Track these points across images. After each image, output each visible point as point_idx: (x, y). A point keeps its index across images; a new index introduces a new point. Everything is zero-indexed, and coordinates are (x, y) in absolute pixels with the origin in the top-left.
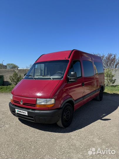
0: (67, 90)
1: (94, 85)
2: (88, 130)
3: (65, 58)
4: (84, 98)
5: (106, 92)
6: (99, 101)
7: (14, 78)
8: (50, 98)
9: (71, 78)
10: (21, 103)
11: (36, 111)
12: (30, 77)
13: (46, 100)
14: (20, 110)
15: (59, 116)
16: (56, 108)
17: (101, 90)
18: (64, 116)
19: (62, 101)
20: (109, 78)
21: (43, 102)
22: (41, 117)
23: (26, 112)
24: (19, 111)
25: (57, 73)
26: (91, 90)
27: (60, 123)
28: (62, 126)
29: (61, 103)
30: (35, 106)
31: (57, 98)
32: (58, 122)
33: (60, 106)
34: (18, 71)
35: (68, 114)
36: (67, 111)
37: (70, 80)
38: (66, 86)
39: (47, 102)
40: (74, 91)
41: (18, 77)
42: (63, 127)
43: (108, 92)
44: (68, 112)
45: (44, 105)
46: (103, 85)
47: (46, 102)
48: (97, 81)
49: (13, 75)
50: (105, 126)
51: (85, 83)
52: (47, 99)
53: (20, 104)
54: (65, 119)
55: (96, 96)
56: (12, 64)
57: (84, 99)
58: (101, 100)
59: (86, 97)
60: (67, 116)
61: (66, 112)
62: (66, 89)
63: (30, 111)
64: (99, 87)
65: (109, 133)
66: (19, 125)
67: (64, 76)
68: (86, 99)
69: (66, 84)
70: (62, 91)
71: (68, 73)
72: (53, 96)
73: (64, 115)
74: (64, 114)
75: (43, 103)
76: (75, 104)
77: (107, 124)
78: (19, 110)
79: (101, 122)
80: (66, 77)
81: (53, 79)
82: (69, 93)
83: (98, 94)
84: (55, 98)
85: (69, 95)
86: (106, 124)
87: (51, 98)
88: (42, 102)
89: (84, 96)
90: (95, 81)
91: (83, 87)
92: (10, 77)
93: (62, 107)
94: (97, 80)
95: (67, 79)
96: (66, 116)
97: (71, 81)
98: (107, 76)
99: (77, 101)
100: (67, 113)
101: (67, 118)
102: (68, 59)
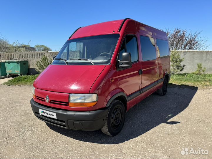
0: (116, 80)
1: (156, 73)
2: (147, 139)
3: (114, 32)
4: (141, 92)
5: (172, 83)
6: (162, 95)
7: (42, 64)
8: (89, 93)
9: (122, 62)
10: (47, 101)
11: (69, 113)
12: (61, 61)
13: (84, 96)
14: (45, 111)
15: (104, 120)
16: (99, 108)
17: (165, 80)
18: (112, 120)
19: (109, 97)
20: (175, 63)
21: (80, 99)
22: (76, 122)
23: (55, 114)
24: (44, 113)
25: (102, 55)
26: (151, 80)
27: (105, 130)
28: (108, 133)
29: (108, 100)
30: (67, 105)
31: (101, 92)
32: (103, 128)
33: (105, 105)
34: (48, 54)
35: (118, 116)
36: (117, 111)
37: (120, 66)
38: (115, 74)
39: (85, 99)
40: (127, 81)
41: (49, 63)
42: (110, 135)
43: (174, 83)
44: (118, 114)
45: (81, 104)
46: (168, 73)
47: (83, 98)
48: (160, 67)
49: (41, 60)
50: (172, 133)
51: (143, 70)
52: (85, 94)
53: (45, 101)
54: (112, 123)
55: (158, 88)
56: (42, 46)
57: (140, 94)
58: (164, 94)
59: (144, 90)
60: (116, 119)
61: (114, 113)
62: (114, 79)
63: (60, 112)
64: (162, 76)
65: (179, 144)
66: (45, 132)
67: (111, 59)
68: (144, 93)
69: (116, 72)
70: (109, 81)
71: (118, 54)
72: (95, 90)
73: (112, 118)
74: (112, 116)
75: (79, 101)
76: (129, 101)
77: (176, 130)
78: (43, 111)
79: (166, 127)
80: (115, 61)
81: (95, 63)
82: (120, 85)
83: (161, 85)
84: (97, 92)
85: (119, 88)
86: (173, 129)
87: (91, 94)
88: (77, 99)
89: (142, 89)
90: (158, 68)
91: (141, 76)
92: (37, 62)
93: (109, 106)
94: (160, 65)
95: (116, 64)
96: (114, 119)
97: (122, 67)
98: (173, 61)
99: (131, 97)
100: (116, 114)
101: (116, 121)
102: (118, 33)
